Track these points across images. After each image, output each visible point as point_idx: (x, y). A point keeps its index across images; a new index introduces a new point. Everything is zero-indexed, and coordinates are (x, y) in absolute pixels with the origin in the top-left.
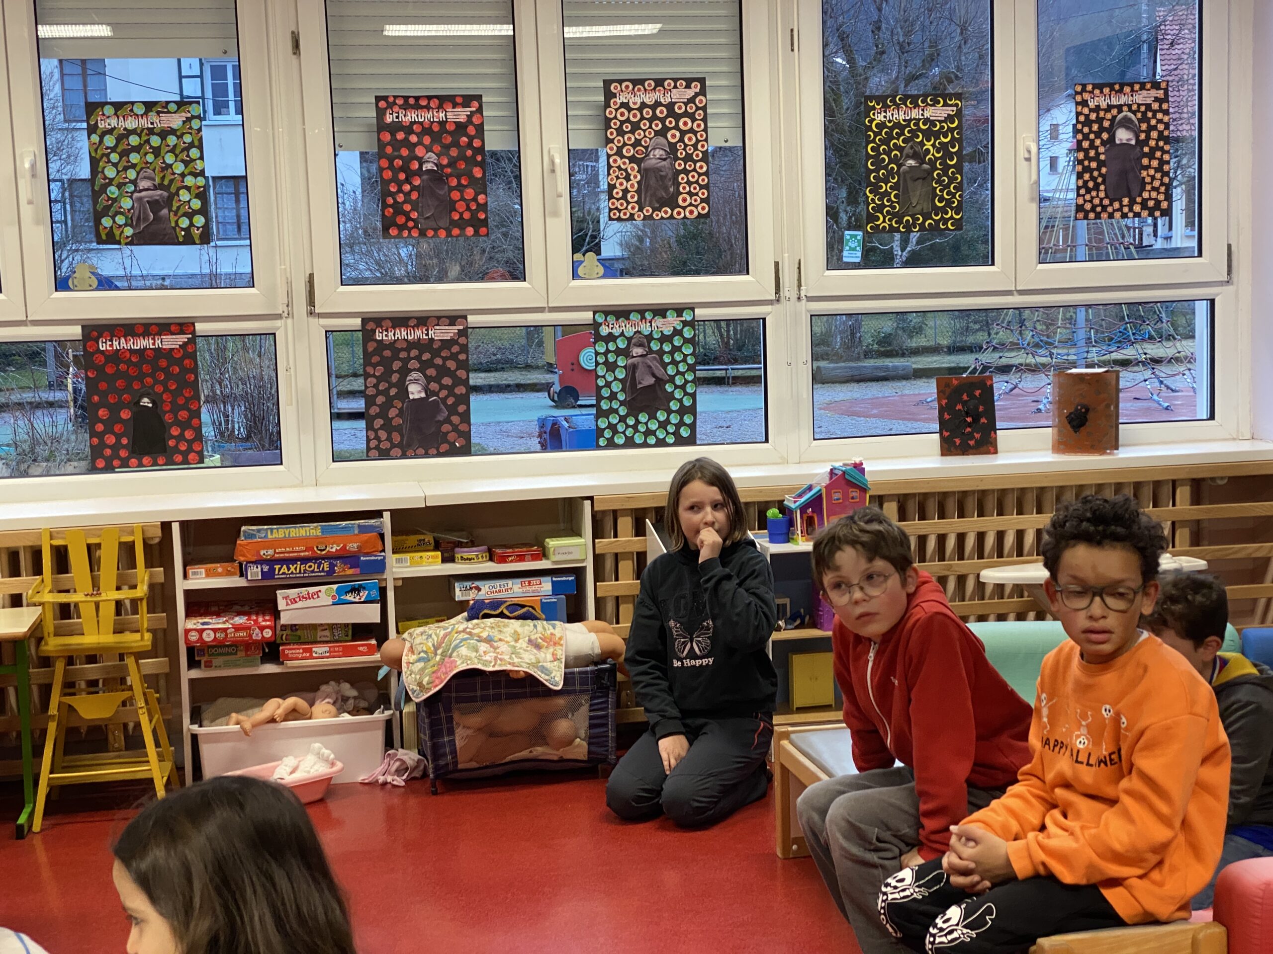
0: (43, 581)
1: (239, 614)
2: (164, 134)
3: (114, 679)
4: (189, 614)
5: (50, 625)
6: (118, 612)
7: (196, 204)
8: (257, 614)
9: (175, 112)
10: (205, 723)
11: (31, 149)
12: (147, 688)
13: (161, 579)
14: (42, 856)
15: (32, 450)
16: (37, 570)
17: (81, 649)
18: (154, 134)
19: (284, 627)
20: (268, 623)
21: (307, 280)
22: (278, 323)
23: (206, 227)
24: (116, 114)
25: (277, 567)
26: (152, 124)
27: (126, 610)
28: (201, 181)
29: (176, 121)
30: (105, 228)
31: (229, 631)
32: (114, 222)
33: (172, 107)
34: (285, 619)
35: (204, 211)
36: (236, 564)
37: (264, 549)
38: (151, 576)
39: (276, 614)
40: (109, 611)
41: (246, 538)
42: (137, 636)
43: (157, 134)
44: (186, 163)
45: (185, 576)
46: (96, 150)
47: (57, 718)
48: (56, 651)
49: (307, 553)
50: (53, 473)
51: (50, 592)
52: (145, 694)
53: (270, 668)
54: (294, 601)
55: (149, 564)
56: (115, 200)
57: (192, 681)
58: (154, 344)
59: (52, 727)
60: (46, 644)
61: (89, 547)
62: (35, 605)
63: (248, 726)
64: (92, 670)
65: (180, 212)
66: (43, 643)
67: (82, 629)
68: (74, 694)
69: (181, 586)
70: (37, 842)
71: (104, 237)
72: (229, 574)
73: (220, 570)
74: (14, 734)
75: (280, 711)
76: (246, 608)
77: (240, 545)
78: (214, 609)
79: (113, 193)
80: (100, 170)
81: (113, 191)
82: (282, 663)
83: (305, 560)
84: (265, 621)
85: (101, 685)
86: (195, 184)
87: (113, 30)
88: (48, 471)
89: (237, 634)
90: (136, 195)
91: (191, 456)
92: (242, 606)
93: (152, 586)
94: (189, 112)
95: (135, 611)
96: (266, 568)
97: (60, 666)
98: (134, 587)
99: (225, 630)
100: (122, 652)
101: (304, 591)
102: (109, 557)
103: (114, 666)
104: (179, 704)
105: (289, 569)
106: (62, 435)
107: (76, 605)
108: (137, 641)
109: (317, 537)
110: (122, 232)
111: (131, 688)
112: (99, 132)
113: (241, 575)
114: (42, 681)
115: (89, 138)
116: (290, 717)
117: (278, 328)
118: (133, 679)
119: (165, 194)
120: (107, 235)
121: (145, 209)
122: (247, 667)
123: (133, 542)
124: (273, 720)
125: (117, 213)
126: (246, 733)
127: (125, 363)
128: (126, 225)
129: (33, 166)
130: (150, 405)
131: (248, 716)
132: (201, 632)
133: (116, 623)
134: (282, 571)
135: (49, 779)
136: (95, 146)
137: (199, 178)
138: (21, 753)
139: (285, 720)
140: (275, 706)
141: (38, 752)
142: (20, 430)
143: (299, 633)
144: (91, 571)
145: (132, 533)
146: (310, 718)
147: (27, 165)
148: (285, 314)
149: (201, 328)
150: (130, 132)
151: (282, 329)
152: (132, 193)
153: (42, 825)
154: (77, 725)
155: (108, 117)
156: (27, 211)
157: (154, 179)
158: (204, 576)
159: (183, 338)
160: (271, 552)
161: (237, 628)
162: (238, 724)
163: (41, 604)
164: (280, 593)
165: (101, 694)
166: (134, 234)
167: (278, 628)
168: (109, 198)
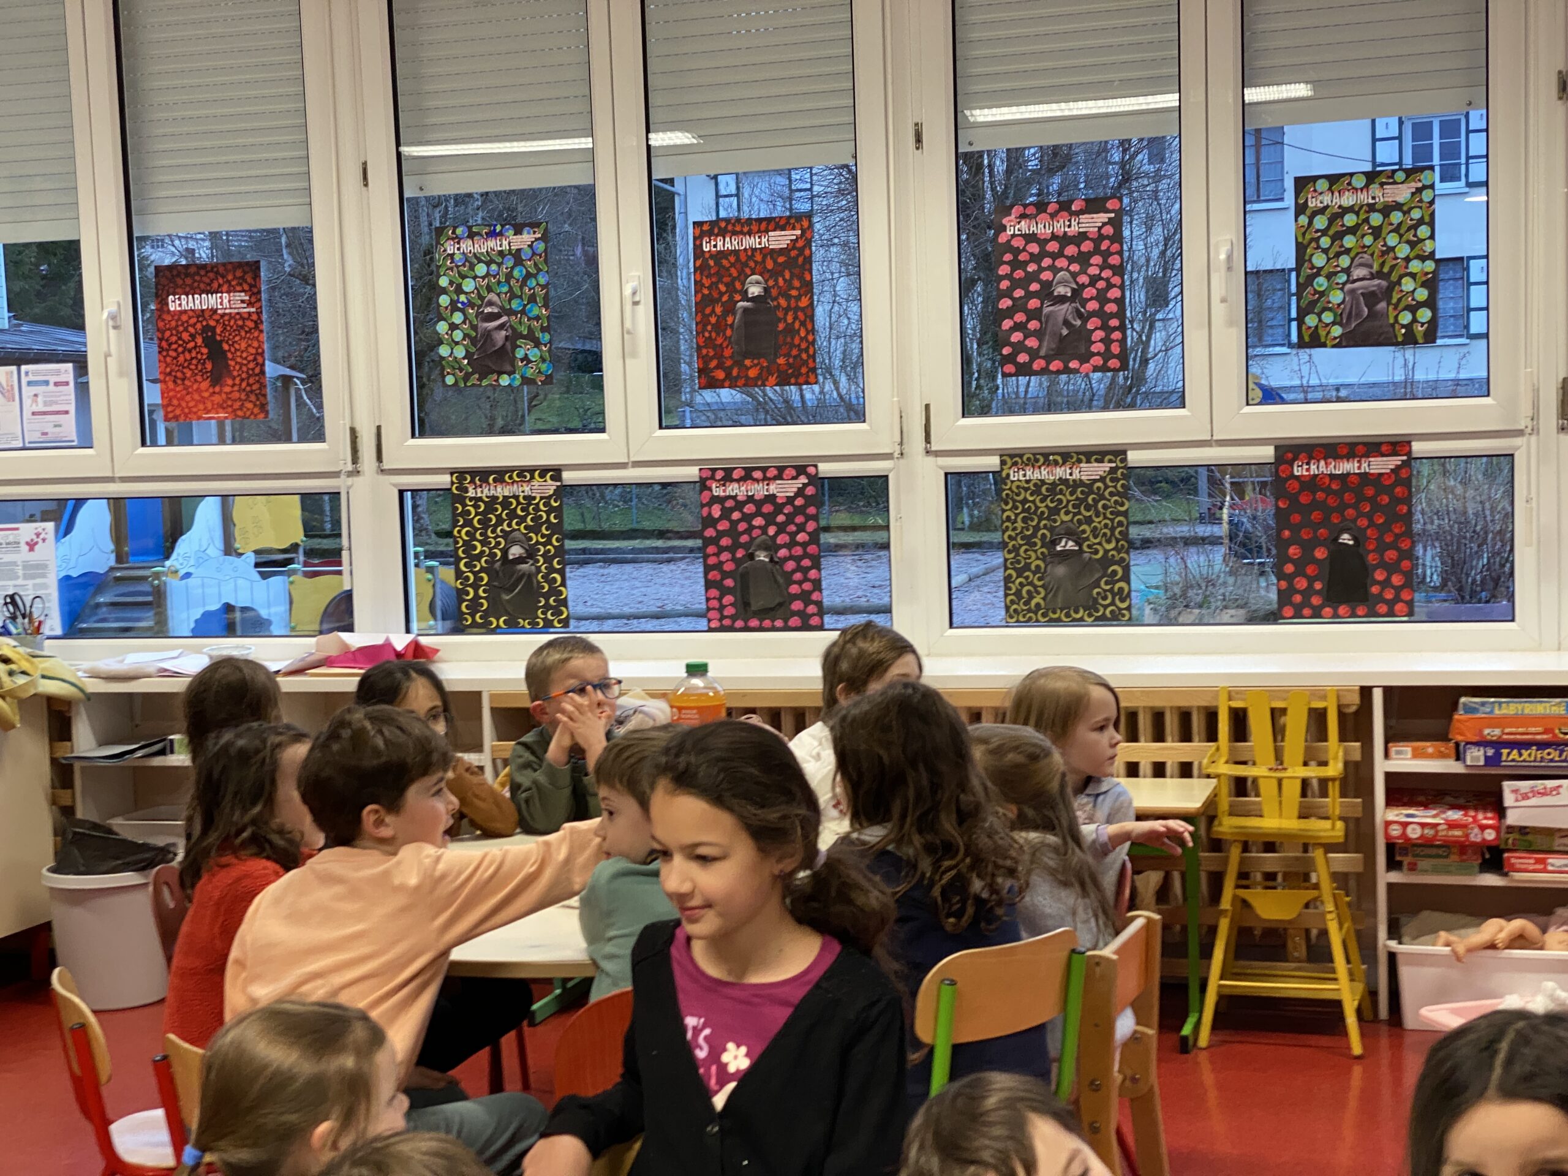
0: (1218, 749)
1: (1453, 807)
2: (1386, 210)
3: (1297, 874)
4: (1390, 802)
5: (1225, 801)
6: (1304, 794)
7: (1422, 294)
8: (1476, 809)
9: (1402, 183)
10: (1405, 939)
11: (1228, 237)
12: (1337, 889)
13: (1357, 756)
14: (1208, 1076)
15: (1184, 594)
16: (1212, 735)
17: (1260, 834)
18: (1375, 211)
19: (1511, 829)
20: (1490, 822)
21: (1560, 386)
22: (1518, 441)
23: (1433, 323)
24: (1330, 189)
25: (1505, 751)
26: (1373, 198)
27: (1313, 793)
28: (1430, 266)
29: (1402, 193)
30: (1310, 328)
31: (1440, 828)
32: (1320, 320)
33: (1400, 176)
34: (1513, 818)
35: (1431, 303)
36: (1452, 744)
37: (1488, 727)
38: (1346, 752)
39: (1500, 811)
40: (1293, 790)
41: (1466, 712)
42: (1326, 824)
43: (1379, 211)
44: (1412, 245)
45: (1387, 755)
46: (1304, 234)
47: (1230, 914)
48: (1232, 834)
49: (1545, 737)
50: (1206, 621)
51: (1227, 762)
52: (1334, 896)
53: (1491, 880)
54: (1525, 797)
55: (1343, 738)
56: (1322, 294)
57: (1391, 886)
58: (1359, 468)
59: (1224, 925)
60: (1220, 824)
61: (1273, 711)
62: (1208, 776)
63: (1461, 949)
64: (1270, 861)
65: (1402, 305)
66: (1216, 822)
67: (1261, 810)
68: (1247, 887)
69: (1381, 767)
70: (1203, 1057)
71: (1307, 339)
72: (1442, 756)
73: (1430, 750)
74: (1178, 927)
75: (1502, 936)
76: (1461, 801)
77: (1458, 721)
78: (1421, 798)
79: (1320, 286)
80: (1307, 258)
81: (1321, 283)
82: (1506, 875)
83: (1542, 745)
84: (1486, 818)
85: (1280, 878)
86: (1422, 270)
87: (1314, 90)
88: (1201, 619)
89: (1451, 833)
90: (1348, 286)
91: (1399, 607)
92: (1456, 797)
93: (1346, 764)
94: (1420, 180)
95: (1324, 794)
96: (1490, 752)
97: (1235, 853)
98: (1324, 764)
99: (1435, 826)
100: (1306, 841)
101: (1539, 784)
102: (1296, 725)
103: (1297, 859)
104: (1374, 914)
105: (1521, 755)
106: (1218, 577)
107: (1255, 780)
108: (1325, 831)
109: (1560, 717)
110: (1329, 332)
111: (1316, 887)
112: (1308, 212)
113: (1458, 759)
114: (1213, 868)
115: (1296, 221)
116: (1517, 944)
117: (1518, 448)
118: (1321, 875)
119: (1384, 283)
120: (1311, 336)
121: (1358, 304)
122: (1462, 874)
123: (1325, 710)
124: (1492, 946)
125: (1324, 309)
126: (1459, 959)
127: (1322, 490)
128: (1334, 323)
129: (1229, 258)
130: (1351, 543)
131: (1460, 936)
132: (1405, 825)
133: (1302, 806)
134: (1510, 756)
135: (1220, 986)
136: (1303, 230)
137: (1428, 263)
138: (1187, 949)
139: (1508, 947)
140: (1496, 928)
141: (1207, 953)
142: (1171, 570)
143: (1529, 837)
144: (1275, 740)
145: (1324, 697)
146: (1541, 948)
147: (1223, 256)
148: (1529, 430)
149: (1419, 448)
150: (1345, 211)
151: (1523, 449)
152: (1344, 284)
153: (1210, 1041)
154: (1252, 925)
155: (1321, 193)
156: (1218, 309)
157: (1371, 267)
158: (1409, 756)
159: (1395, 461)
160: (1497, 732)
161: (1452, 825)
162: (1447, 945)
163: (1218, 776)
164: (1507, 786)
165: (1279, 890)
166: (1343, 334)
167: (1503, 830)
168: (1316, 292)
